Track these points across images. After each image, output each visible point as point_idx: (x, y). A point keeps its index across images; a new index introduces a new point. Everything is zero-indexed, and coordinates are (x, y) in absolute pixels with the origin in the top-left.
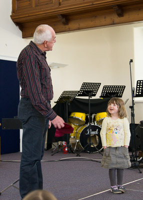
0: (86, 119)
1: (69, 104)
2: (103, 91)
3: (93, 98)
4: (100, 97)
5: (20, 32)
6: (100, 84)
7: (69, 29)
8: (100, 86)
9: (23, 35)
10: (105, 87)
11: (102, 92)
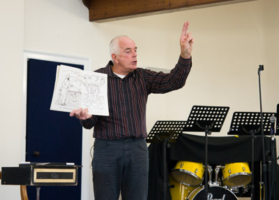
0: (204, 175)
1: (169, 145)
2: (233, 121)
3: (214, 134)
4: (229, 134)
5: (86, 11)
6: (228, 108)
7: (170, 4)
8: (227, 112)
9: (90, 16)
10: (236, 115)
11: (232, 125)
